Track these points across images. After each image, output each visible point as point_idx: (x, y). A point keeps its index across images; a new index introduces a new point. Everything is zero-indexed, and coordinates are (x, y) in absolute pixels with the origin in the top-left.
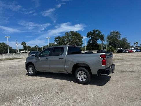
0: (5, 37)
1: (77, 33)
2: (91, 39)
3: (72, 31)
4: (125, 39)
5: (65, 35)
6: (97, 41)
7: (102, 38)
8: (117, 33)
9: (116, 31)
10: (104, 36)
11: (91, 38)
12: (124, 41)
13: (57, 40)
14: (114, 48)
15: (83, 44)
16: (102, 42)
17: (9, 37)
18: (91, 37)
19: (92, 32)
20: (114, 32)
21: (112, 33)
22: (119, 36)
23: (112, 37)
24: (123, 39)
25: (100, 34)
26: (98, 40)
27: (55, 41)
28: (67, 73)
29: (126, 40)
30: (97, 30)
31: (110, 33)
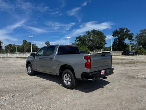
0: (29, 37)
1: (100, 32)
2: (117, 39)
6: (124, 40)
7: (130, 37)
10: (133, 35)
11: (117, 37)
13: (78, 39)
14: (144, 49)
15: (106, 43)
16: (131, 42)
17: (33, 37)
18: (117, 36)
19: (118, 30)
20: (145, 30)
21: (142, 31)
23: (142, 36)
25: (129, 33)
26: (125, 39)
30: (125, 28)
31: (140, 31)
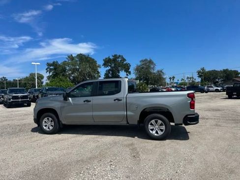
1: (90, 58)
2: (110, 70)
3: (81, 54)
4: (161, 71)
5: (67, 60)
6: (119, 72)
7: (127, 69)
8: (151, 62)
9: (149, 60)
10: (130, 66)
11: (109, 68)
12: (160, 75)
13: (51, 67)
14: (146, 85)
15: (100, 76)
16: (127, 75)
18: (110, 66)
19: (111, 58)
20: (146, 60)
21: (142, 61)
22: (152, 66)
23: (143, 68)
24: (158, 71)
25: (125, 63)
26: (121, 72)
27: (47, 69)
28: (128, 123)
29: (163, 73)
30: (120, 55)
31: (140, 62)
